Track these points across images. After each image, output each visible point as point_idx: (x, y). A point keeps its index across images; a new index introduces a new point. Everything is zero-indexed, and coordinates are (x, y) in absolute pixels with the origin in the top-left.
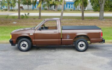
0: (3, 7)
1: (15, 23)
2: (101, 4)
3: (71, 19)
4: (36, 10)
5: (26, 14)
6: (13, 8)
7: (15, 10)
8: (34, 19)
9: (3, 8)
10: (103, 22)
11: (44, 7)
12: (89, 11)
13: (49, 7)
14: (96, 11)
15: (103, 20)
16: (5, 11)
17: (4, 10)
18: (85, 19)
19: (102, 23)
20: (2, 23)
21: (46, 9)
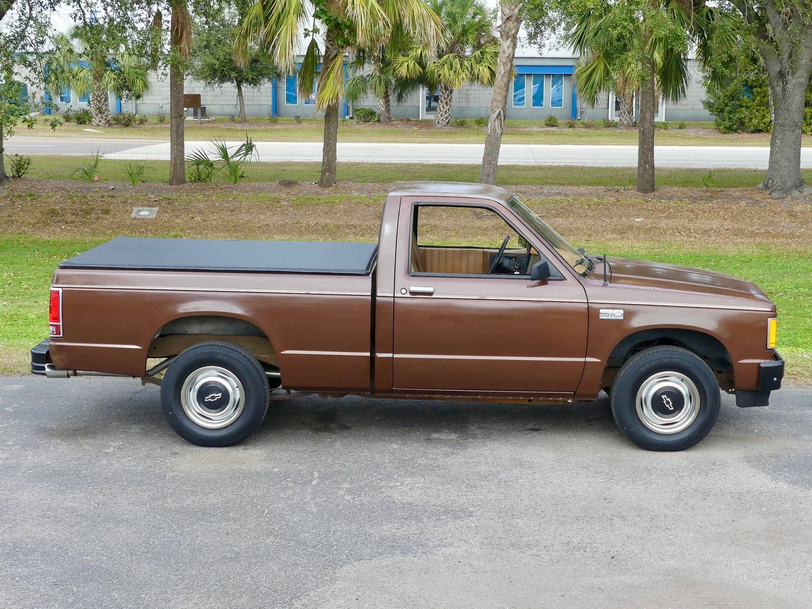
0: (57, 100)
1: (145, 213)
2: (781, 75)
3: (555, 189)
4: (298, 119)
5: (231, 152)
6: (129, 107)
7: (142, 121)
8: (289, 184)
9: (63, 106)
10: (798, 208)
11: (353, 96)
12: (681, 127)
13: (393, 98)
14: (730, 130)
15: (796, 193)
16: (73, 124)
17: (67, 119)
18: (662, 190)
19: (792, 215)
20: (53, 213)
21: (368, 116)
